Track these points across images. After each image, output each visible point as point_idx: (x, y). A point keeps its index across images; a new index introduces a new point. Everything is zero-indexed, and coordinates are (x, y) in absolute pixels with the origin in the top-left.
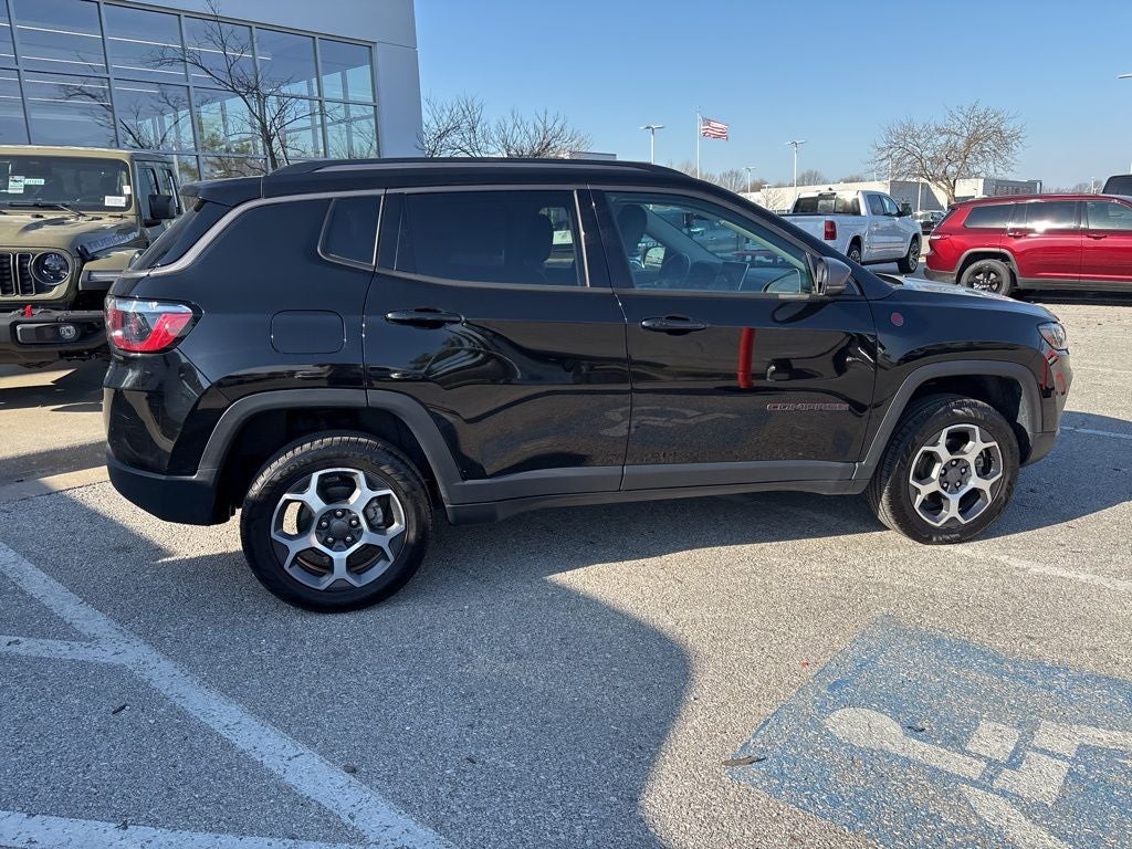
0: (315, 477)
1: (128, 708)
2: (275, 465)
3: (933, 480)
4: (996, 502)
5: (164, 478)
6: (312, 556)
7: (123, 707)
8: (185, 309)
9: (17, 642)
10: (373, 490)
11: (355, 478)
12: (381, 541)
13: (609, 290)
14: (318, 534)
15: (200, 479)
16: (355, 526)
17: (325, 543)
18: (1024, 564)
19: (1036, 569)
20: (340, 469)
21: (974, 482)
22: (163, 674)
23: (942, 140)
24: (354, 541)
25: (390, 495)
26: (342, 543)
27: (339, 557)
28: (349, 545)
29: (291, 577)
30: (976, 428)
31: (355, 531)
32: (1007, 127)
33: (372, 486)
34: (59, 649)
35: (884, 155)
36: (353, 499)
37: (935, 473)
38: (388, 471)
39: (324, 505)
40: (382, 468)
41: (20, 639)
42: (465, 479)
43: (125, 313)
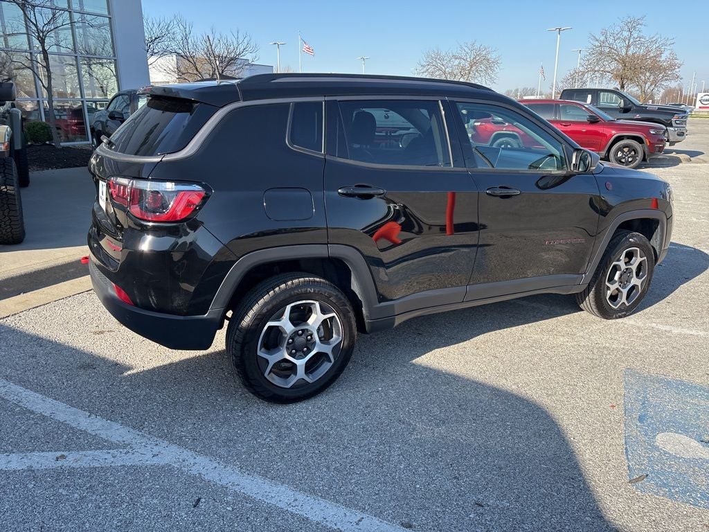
0: (288, 308)
1: (203, 500)
2: (261, 302)
3: (616, 282)
4: (643, 292)
5: (181, 318)
6: (284, 365)
7: (199, 500)
8: (197, 188)
9: (63, 457)
10: (324, 314)
11: (312, 307)
12: (327, 349)
13: (465, 169)
14: (287, 348)
15: (211, 316)
16: (310, 340)
17: (291, 354)
18: (668, 328)
19: (676, 331)
20: (304, 302)
21: (635, 281)
22: (204, 466)
23: (457, 62)
24: (309, 351)
25: (334, 317)
26: (302, 354)
27: (301, 363)
28: (306, 354)
29: (268, 380)
30: (638, 249)
31: (310, 344)
32: (492, 56)
33: (324, 311)
34: (102, 458)
35: (425, 69)
36: (310, 321)
37: (616, 277)
38: (334, 301)
39: (293, 327)
40: (331, 299)
41: (65, 453)
42: (380, 302)
43: (141, 192)
